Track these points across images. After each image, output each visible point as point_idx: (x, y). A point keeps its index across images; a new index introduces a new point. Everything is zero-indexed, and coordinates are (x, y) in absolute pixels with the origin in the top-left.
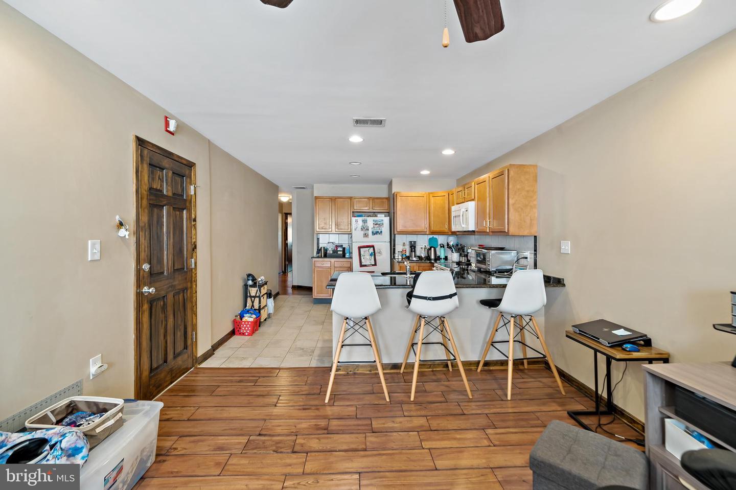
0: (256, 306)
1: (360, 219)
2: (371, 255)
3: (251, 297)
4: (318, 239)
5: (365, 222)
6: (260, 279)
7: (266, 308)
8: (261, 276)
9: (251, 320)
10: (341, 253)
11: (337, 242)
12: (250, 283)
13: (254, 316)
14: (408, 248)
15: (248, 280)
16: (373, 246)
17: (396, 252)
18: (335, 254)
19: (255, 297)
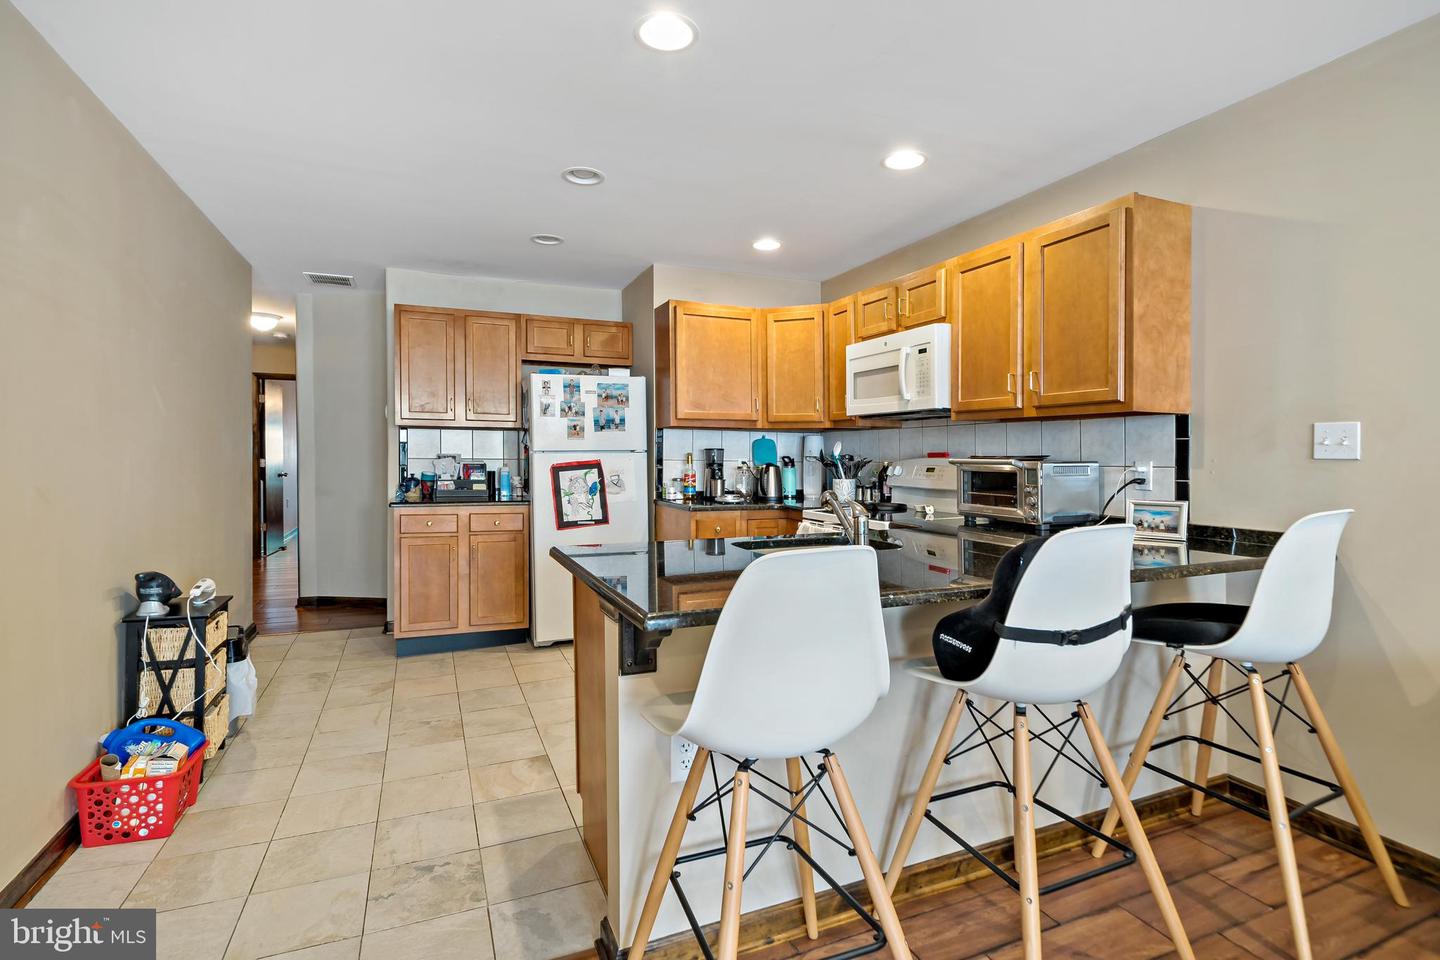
0: (183, 698)
1: (558, 380)
2: (592, 491)
3: (157, 666)
4: (403, 447)
5: (572, 388)
6: (196, 592)
7: (225, 702)
8: (203, 578)
9: (172, 767)
10: (483, 487)
11: (466, 455)
12: (154, 608)
13: (179, 750)
14: (698, 468)
15: (143, 598)
16: (597, 465)
17: (666, 480)
18: (464, 493)
19: (176, 666)
